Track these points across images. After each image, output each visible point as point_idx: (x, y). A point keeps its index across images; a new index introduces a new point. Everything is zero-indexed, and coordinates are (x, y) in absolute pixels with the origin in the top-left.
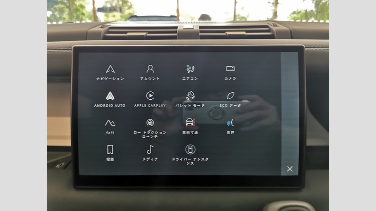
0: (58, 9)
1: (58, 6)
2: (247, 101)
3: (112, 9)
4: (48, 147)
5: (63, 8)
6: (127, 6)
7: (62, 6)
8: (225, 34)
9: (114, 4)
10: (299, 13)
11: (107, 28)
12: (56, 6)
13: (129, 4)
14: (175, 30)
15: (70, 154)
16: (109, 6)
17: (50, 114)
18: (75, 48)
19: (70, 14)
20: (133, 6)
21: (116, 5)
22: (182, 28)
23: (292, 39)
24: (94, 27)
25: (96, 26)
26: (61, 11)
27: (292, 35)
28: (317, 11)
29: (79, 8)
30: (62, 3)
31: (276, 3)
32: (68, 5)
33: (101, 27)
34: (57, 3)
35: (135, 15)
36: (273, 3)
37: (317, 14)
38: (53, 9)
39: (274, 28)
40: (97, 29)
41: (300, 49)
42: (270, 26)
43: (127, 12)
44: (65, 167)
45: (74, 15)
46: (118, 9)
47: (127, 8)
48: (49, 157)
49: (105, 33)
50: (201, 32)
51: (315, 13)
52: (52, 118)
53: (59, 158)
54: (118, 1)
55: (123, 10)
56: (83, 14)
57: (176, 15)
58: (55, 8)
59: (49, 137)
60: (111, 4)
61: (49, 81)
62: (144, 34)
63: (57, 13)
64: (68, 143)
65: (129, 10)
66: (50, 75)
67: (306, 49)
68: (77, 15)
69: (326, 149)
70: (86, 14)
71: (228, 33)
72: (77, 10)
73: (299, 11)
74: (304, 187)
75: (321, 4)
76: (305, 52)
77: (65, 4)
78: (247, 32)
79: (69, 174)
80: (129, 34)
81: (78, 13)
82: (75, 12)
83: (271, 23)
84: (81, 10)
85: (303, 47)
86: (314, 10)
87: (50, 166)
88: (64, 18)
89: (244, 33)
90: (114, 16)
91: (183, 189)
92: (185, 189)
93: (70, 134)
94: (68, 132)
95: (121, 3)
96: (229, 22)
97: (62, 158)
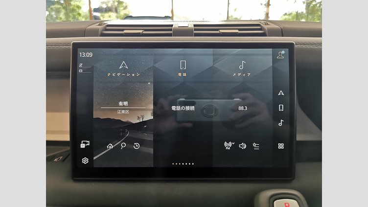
0: (55, 9)
1: (54, 6)
2: (238, 99)
3: (108, 10)
4: (47, 142)
5: (60, 8)
6: (122, 6)
7: (59, 6)
8: (218, 32)
9: (110, 5)
10: (290, 14)
11: (105, 25)
12: (53, 7)
13: (124, 5)
14: (171, 28)
15: (68, 148)
16: (104, 6)
17: (49, 109)
18: (74, 44)
19: (67, 14)
20: (128, 7)
21: (112, 6)
22: (177, 26)
23: (282, 36)
24: (92, 25)
25: (94, 24)
26: (58, 11)
27: (283, 33)
28: (307, 13)
29: (75, 8)
30: (58, 3)
31: (268, 5)
32: (64, 5)
33: (99, 25)
34: (53, 3)
35: (130, 15)
36: (265, 5)
37: (308, 16)
38: (49, 9)
39: (266, 27)
40: (95, 26)
41: (290, 46)
42: (261, 25)
43: (122, 13)
44: (63, 160)
45: (71, 15)
46: (114, 10)
47: (122, 8)
48: (48, 151)
49: (103, 30)
50: (195, 30)
51: (306, 15)
52: (51, 114)
53: (57, 153)
54: (114, 2)
55: (118, 10)
56: (79, 14)
57: (171, 16)
58: (52, 9)
59: (48, 132)
60: (107, 5)
61: (48, 77)
62: (141, 31)
63: (53, 13)
64: (67, 138)
65: (124, 11)
66: (48, 70)
67: (296, 46)
68: (74, 15)
69: (319, 144)
70: (82, 14)
71: (221, 31)
72: (73, 10)
73: (290, 12)
74: (294, 179)
75: (312, 5)
76: (295, 48)
77: (62, 4)
78: (240, 30)
79: (68, 166)
80: (125, 31)
81: (75, 13)
82: (71, 13)
83: (262, 22)
84: (77, 10)
85: (292, 44)
86: (305, 12)
87: (49, 159)
88: (61, 18)
89: (237, 31)
90: (110, 16)
91: (178, 180)
92: (180, 180)
93: (69, 129)
94: (67, 127)
95: (116, 4)
96: (222, 21)
97: (59, 152)
